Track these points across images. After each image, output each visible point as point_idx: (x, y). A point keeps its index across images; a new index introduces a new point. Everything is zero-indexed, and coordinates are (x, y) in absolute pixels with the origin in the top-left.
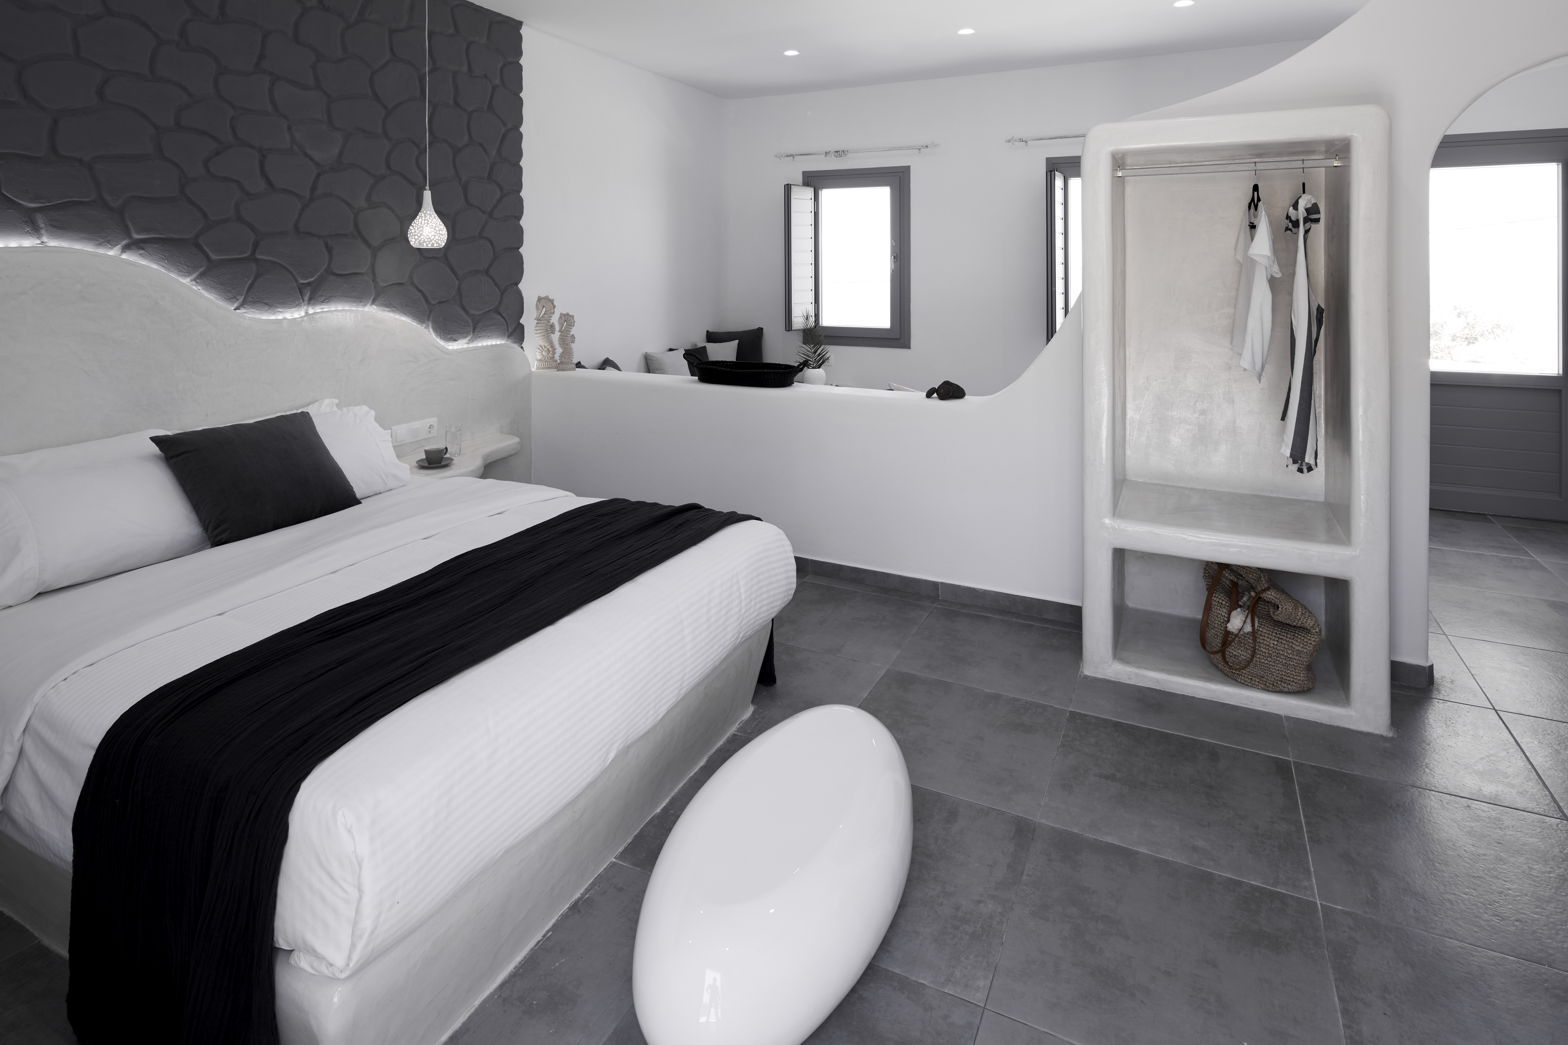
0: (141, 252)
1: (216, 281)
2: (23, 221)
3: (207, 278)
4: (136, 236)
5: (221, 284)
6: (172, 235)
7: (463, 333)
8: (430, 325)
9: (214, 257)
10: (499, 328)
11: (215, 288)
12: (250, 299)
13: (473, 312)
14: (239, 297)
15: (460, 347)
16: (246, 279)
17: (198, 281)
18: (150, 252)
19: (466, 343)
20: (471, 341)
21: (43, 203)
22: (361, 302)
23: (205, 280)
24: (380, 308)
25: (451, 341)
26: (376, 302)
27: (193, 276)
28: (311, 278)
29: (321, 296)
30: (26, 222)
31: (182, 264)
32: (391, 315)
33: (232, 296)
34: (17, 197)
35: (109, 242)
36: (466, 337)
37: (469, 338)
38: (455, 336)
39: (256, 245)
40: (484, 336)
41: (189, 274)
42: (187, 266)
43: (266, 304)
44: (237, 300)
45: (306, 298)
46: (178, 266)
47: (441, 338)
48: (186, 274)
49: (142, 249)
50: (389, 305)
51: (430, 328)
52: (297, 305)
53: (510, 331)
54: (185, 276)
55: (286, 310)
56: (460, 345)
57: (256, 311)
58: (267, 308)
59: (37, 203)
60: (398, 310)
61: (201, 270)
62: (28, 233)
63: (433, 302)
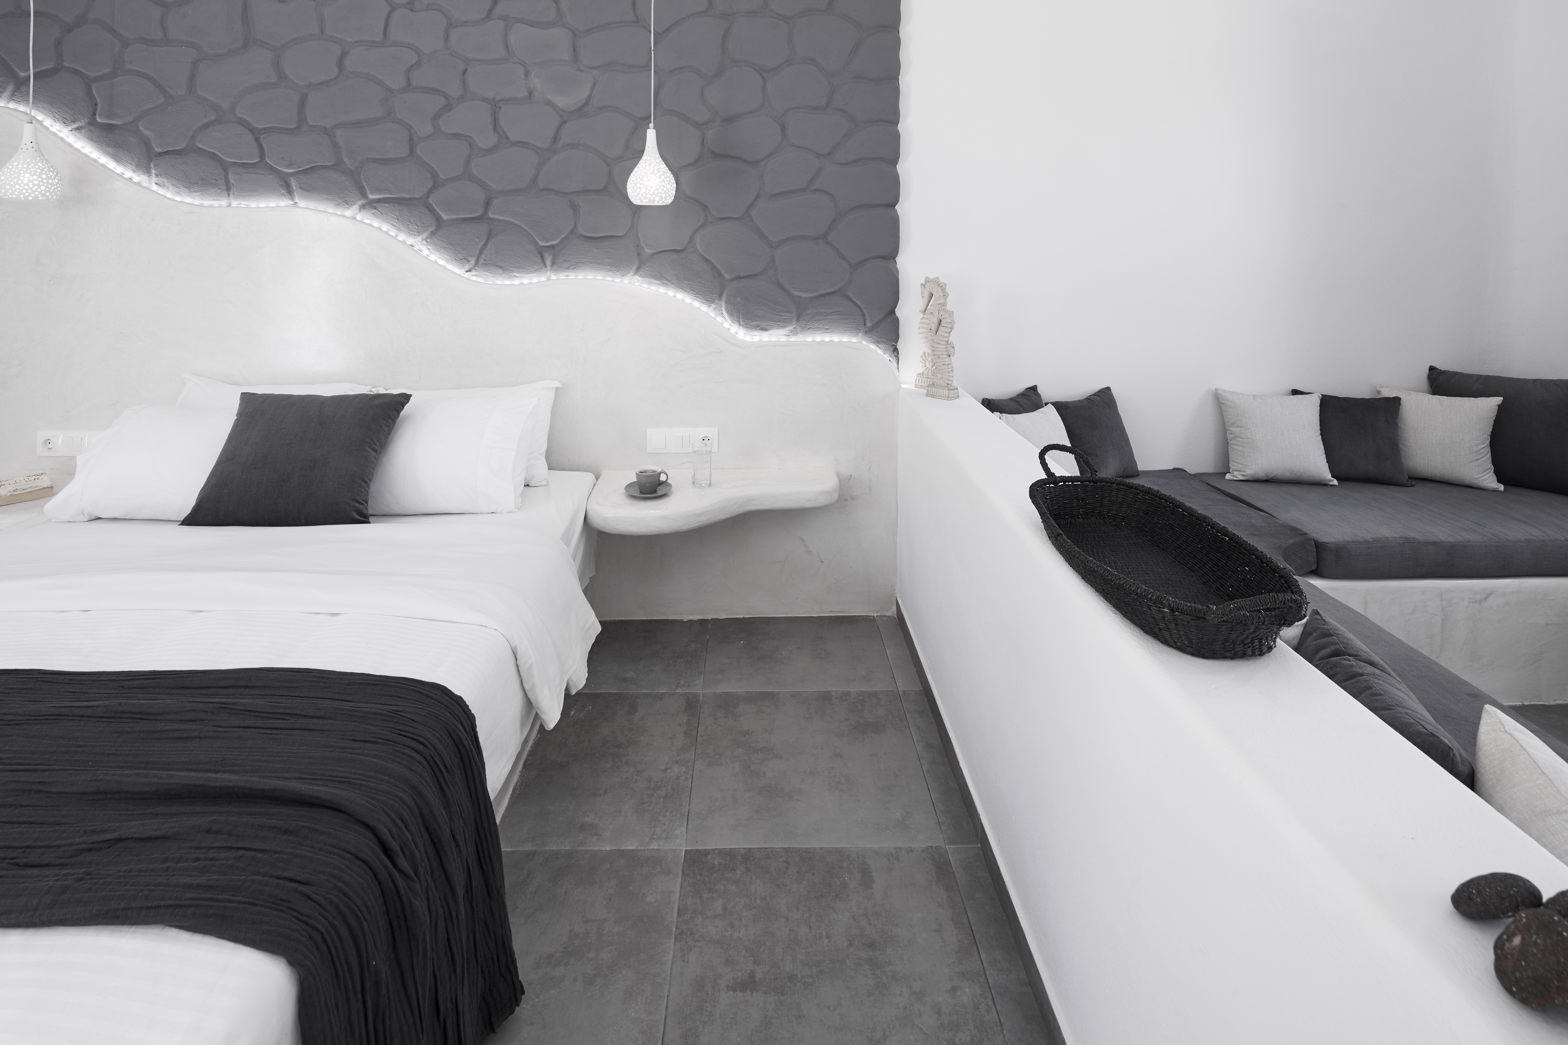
0: (374, 211)
1: (445, 241)
2: (280, 185)
3: (437, 237)
4: (371, 197)
5: (451, 244)
6: (403, 195)
7: (779, 321)
8: (723, 306)
9: (445, 217)
10: (847, 319)
11: (445, 248)
12: (482, 261)
13: (798, 293)
14: (470, 259)
15: (774, 339)
16: (477, 240)
17: (428, 240)
18: (382, 212)
19: (786, 335)
20: (794, 332)
21: (294, 168)
22: (617, 271)
23: (435, 239)
24: (647, 279)
25: (756, 329)
26: (641, 273)
27: (423, 235)
28: (553, 240)
29: (566, 261)
30: (282, 185)
31: (412, 223)
32: (662, 290)
33: (463, 258)
34: (275, 164)
35: (346, 202)
36: (783, 327)
37: (791, 328)
38: (764, 324)
39: (488, 203)
40: (818, 328)
41: (419, 233)
42: (417, 225)
43: (500, 267)
44: (468, 261)
45: (548, 263)
46: (408, 225)
47: (740, 324)
48: (416, 233)
49: (375, 208)
50: (661, 277)
51: (723, 309)
52: (536, 270)
53: (869, 324)
54: (415, 235)
55: (524, 275)
56: (776, 336)
57: (489, 274)
58: (500, 271)
59: (290, 169)
60: (673, 283)
61: (432, 229)
62: (283, 195)
63: (727, 276)
